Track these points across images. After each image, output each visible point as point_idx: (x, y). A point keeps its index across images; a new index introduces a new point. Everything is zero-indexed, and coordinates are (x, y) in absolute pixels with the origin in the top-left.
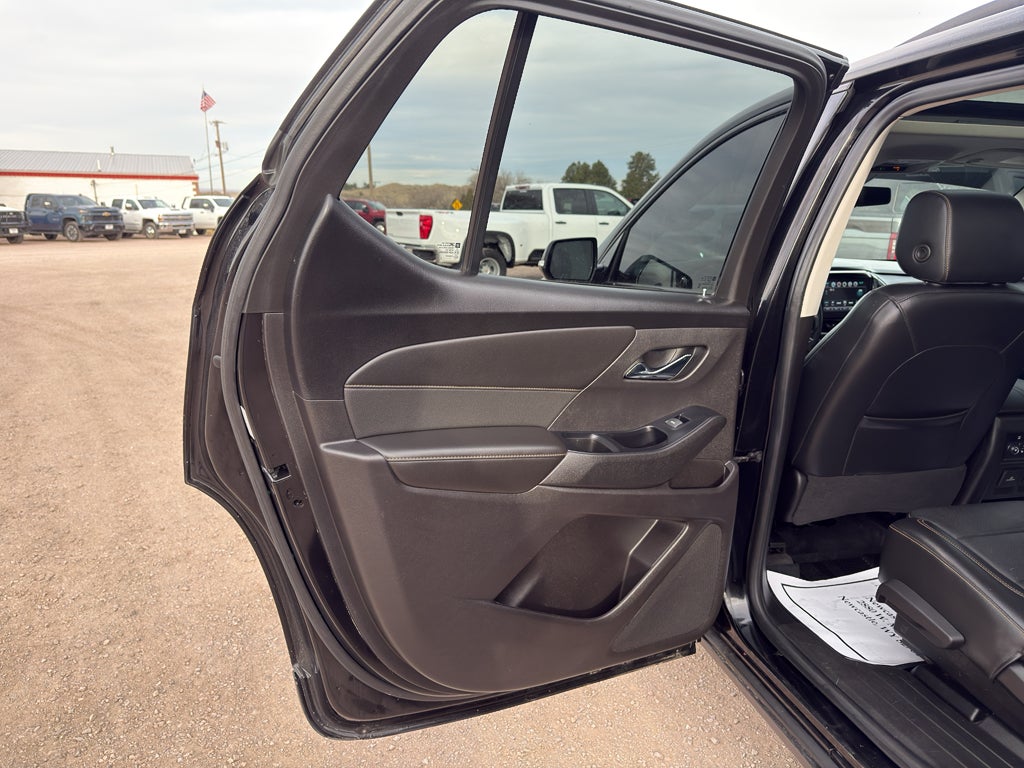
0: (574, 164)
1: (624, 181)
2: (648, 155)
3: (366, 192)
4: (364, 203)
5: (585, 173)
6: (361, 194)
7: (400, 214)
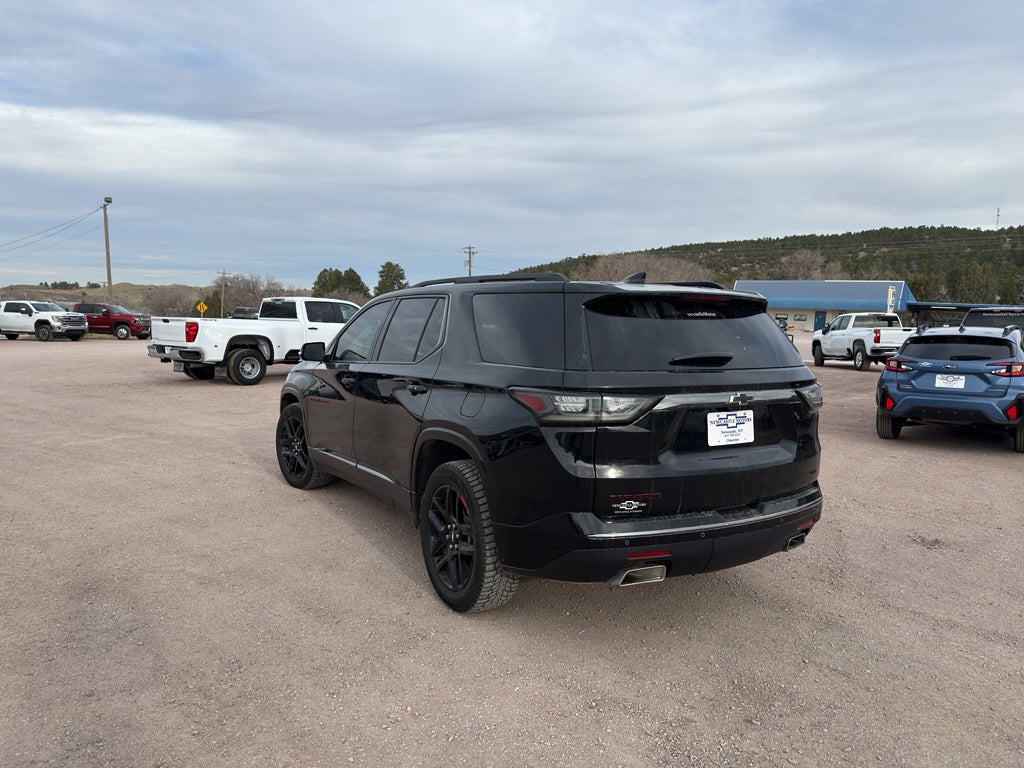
0: (325, 270)
1: (376, 288)
2: (397, 265)
3: (90, 293)
4: (104, 307)
5: (338, 279)
6: (84, 294)
7: (166, 321)
